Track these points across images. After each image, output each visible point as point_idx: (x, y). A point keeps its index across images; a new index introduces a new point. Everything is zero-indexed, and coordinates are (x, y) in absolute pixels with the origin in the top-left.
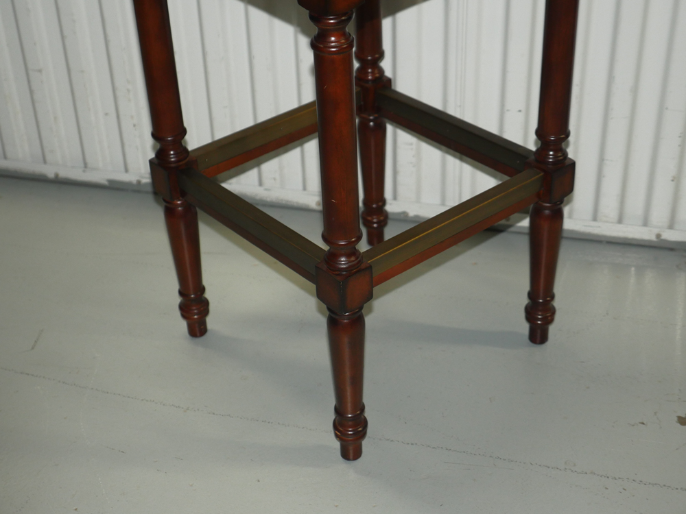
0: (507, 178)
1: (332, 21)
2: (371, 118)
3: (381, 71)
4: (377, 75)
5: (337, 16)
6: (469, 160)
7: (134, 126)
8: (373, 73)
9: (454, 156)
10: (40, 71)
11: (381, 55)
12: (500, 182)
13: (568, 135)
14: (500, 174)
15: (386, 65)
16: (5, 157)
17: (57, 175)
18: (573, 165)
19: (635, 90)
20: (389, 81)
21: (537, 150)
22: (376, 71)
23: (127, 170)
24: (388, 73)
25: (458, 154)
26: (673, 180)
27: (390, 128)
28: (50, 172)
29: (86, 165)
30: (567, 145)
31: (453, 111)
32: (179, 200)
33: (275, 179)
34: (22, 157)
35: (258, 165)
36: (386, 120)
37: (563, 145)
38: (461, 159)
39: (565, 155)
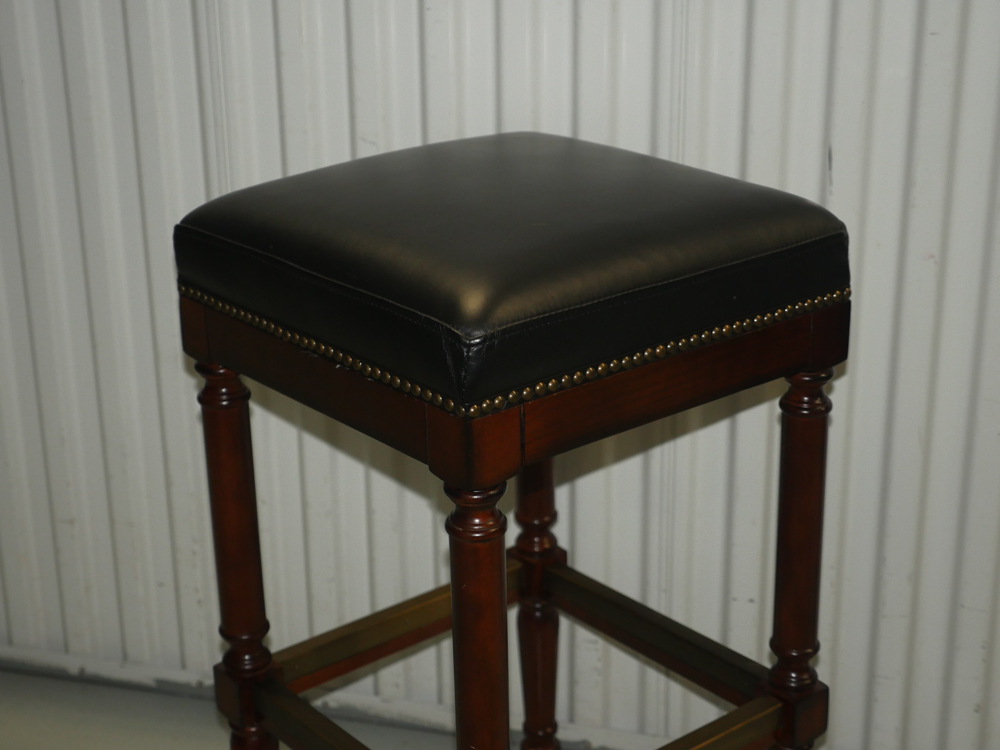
0: (733, 707)
1: (476, 497)
2: (538, 606)
3: (553, 540)
4: (547, 546)
5: (483, 490)
6: (679, 677)
7: (199, 602)
8: (541, 543)
9: (658, 670)
10: (71, 522)
11: (553, 517)
12: (725, 713)
13: (816, 648)
14: (723, 701)
15: (560, 531)
16: (10, 642)
17: (82, 671)
18: (825, 691)
19: (916, 578)
20: (564, 553)
21: (774, 668)
22: (546, 540)
23: (184, 666)
24: (563, 542)
25: (663, 668)
26: (976, 711)
27: (564, 623)
28: (72, 665)
29: (125, 657)
30: (816, 662)
31: (656, 603)
32: (253, 726)
33: (397, 686)
34: (34, 643)
35: (375, 671)
36: (559, 611)
37: (811, 662)
38: (667, 675)
39: (813, 676)
